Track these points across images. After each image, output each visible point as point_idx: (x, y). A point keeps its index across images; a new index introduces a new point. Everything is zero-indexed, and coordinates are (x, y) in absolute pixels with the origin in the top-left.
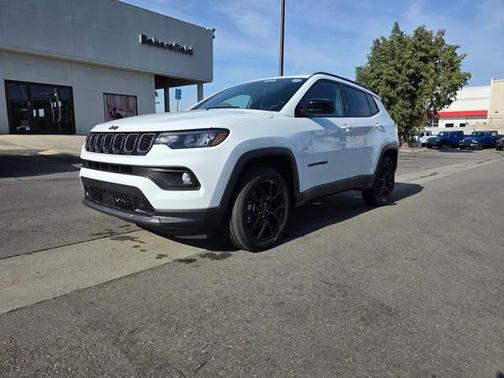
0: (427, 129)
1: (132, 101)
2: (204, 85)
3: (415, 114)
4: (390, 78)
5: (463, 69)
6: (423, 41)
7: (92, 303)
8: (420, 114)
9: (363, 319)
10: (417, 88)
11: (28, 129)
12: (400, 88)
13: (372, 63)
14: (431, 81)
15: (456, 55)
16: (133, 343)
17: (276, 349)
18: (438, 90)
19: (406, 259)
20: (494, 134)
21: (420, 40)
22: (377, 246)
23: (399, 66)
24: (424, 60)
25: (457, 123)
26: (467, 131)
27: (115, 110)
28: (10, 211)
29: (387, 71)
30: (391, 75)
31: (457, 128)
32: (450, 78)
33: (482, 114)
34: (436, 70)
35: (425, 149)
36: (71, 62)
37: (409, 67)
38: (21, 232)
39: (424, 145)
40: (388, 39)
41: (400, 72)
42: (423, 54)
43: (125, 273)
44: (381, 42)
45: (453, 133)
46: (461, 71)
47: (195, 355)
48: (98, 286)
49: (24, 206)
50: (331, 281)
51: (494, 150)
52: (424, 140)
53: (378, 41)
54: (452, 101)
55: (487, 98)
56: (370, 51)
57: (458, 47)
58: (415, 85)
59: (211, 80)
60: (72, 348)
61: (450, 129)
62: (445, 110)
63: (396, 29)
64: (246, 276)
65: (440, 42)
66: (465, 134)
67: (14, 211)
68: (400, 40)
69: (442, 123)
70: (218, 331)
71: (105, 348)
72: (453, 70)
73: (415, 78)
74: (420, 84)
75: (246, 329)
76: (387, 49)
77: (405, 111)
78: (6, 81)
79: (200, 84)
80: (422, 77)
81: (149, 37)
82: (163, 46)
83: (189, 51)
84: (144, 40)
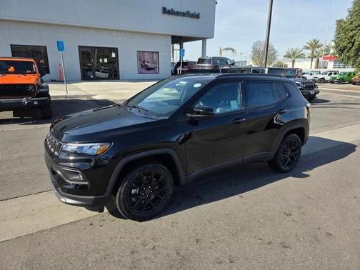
1: (155, 56)
2: (207, 40)
13: (351, 16)
27: (144, 62)
36: (117, 31)
59: (212, 37)
78: (79, 46)
79: (204, 39)
81: (168, 8)
82: (178, 14)
83: (197, 16)
84: (165, 11)
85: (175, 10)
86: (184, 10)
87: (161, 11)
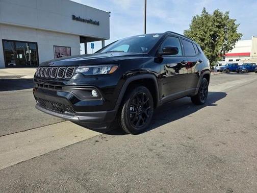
0: (220, 62)
1: (68, 49)
2: (105, 41)
3: (214, 55)
4: (201, 36)
5: (238, 31)
6: (218, 17)
7: (61, 158)
8: (216, 54)
9: (207, 165)
10: (215, 41)
11: (15, 65)
12: (206, 41)
13: (191, 29)
14: (222, 38)
15: (235, 24)
16: (87, 180)
17: (165, 183)
18: (226, 42)
19: (223, 131)
20: (254, 65)
21: (216, 17)
22: (206, 125)
23: (206, 30)
24: (219, 27)
25: (234, 59)
26: (240, 63)
27: (59, 54)
28: (10, 108)
29: (200, 33)
30: (202, 35)
31: (234, 62)
32: (232, 36)
33: (248, 54)
34: (225, 32)
35: (219, 73)
36: (36, 29)
37: (211, 30)
38: (17, 119)
39: (218, 71)
40: (200, 16)
41: (206, 33)
42: (218, 24)
43: (75, 141)
44: (196, 17)
45: (233, 64)
46: (237, 33)
47: (122, 187)
48: (62, 149)
49: (18, 106)
50: (186, 144)
51: (254, 73)
52: (218, 68)
53: (195, 17)
54: (232, 48)
55: (250, 46)
56: (191, 23)
57: (236, 20)
58: (214, 40)
59: (109, 39)
60: (54, 184)
61: (231, 63)
62: (229, 52)
63: (204, 11)
64: (140, 142)
65: (227, 18)
66: (239, 65)
67: (12, 108)
68: (206, 16)
69: (227, 59)
70: (131, 174)
71: (72, 184)
72: (233, 32)
73: (214, 36)
74: (216, 39)
75: (146, 172)
76: (200, 21)
77: (209, 53)
78: (3, 40)
79: (103, 40)
80: (217, 36)
81: (77, 16)
82: (83, 21)
83: (98, 24)
84: (74, 18)
85: (82, 18)
86: (88, 18)
87: (71, 18)
